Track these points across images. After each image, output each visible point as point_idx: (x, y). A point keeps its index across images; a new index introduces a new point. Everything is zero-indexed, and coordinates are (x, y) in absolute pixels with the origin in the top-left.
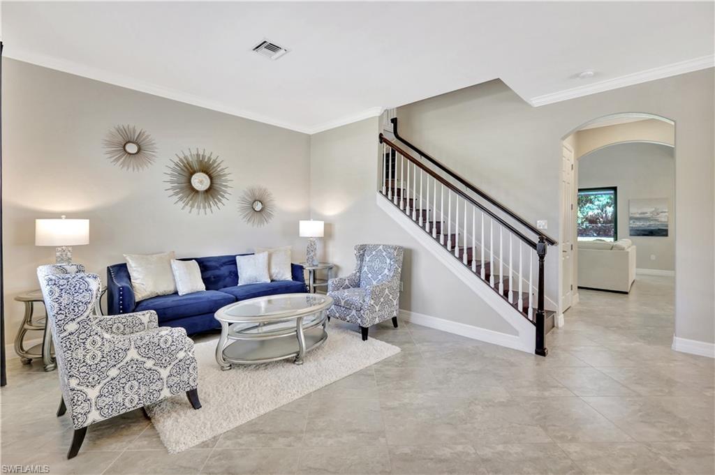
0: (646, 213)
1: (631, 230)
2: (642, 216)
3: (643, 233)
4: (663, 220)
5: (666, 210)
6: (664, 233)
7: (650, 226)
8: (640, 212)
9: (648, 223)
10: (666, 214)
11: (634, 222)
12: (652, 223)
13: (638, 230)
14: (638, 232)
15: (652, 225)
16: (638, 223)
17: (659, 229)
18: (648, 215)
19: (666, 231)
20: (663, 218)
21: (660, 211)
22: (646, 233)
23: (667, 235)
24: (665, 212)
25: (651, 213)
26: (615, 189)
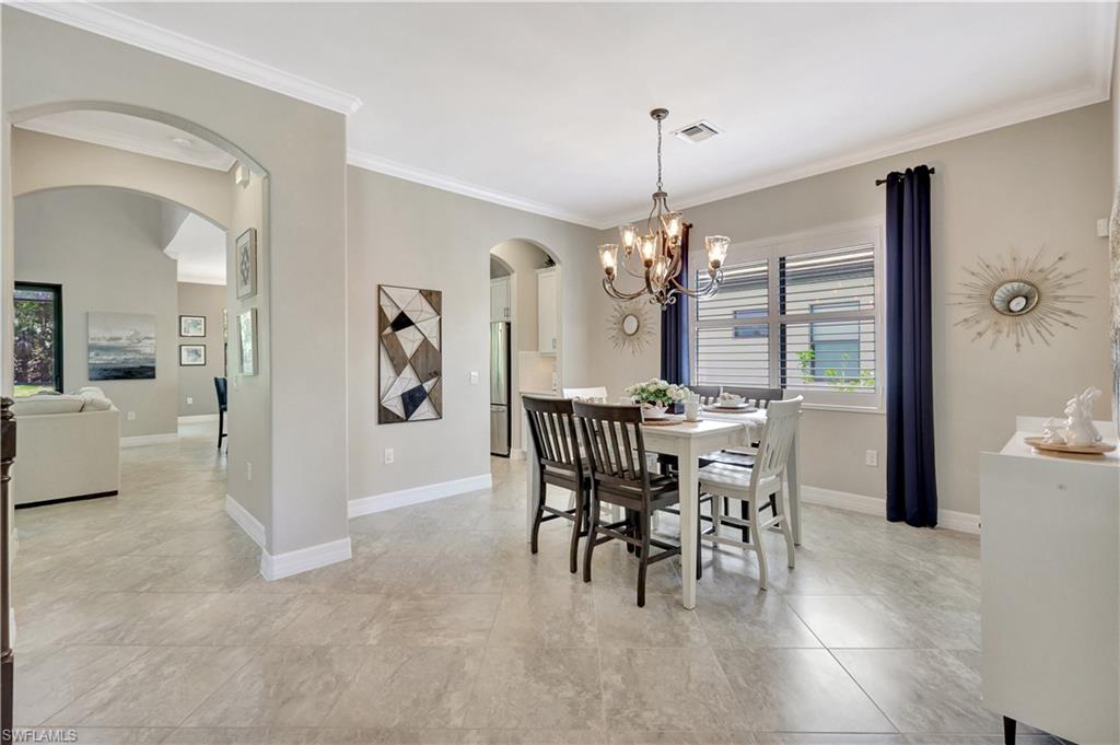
0: (120, 339)
1: (91, 370)
2: (112, 343)
3: (115, 374)
4: (148, 350)
5: (153, 336)
6: (150, 373)
7: (126, 361)
8: (108, 336)
9: (123, 357)
10: (153, 341)
11: (97, 355)
12: (129, 356)
13: (105, 370)
14: (105, 373)
15: (131, 360)
16: (105, 357)
17: (142, 367)
18: (124, 342)
19: (153, 369)
20: (147, 348)
21: (143, 335)
22: (120, 374)
23: (153, 377)
24: (150, 338)
25: (128, 339)
26: (57, 289)
